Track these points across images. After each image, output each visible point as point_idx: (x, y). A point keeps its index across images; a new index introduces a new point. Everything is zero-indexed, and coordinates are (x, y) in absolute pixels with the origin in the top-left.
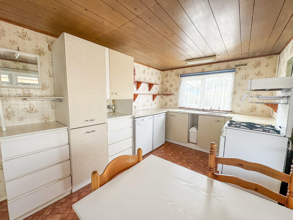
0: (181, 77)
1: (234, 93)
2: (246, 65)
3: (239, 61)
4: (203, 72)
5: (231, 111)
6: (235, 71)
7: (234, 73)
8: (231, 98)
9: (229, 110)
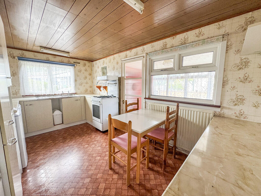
0: (19, 59)
1: (76, 81)
2: (79, 63)
3: (75, 60)
4: (48, 61)
5: (76, 93)
6: (74, 66)
7: (73, 67)
8: (74, 84)
9: (75, 93)
